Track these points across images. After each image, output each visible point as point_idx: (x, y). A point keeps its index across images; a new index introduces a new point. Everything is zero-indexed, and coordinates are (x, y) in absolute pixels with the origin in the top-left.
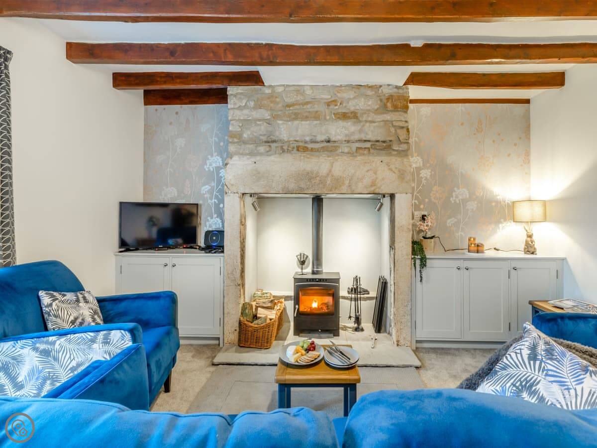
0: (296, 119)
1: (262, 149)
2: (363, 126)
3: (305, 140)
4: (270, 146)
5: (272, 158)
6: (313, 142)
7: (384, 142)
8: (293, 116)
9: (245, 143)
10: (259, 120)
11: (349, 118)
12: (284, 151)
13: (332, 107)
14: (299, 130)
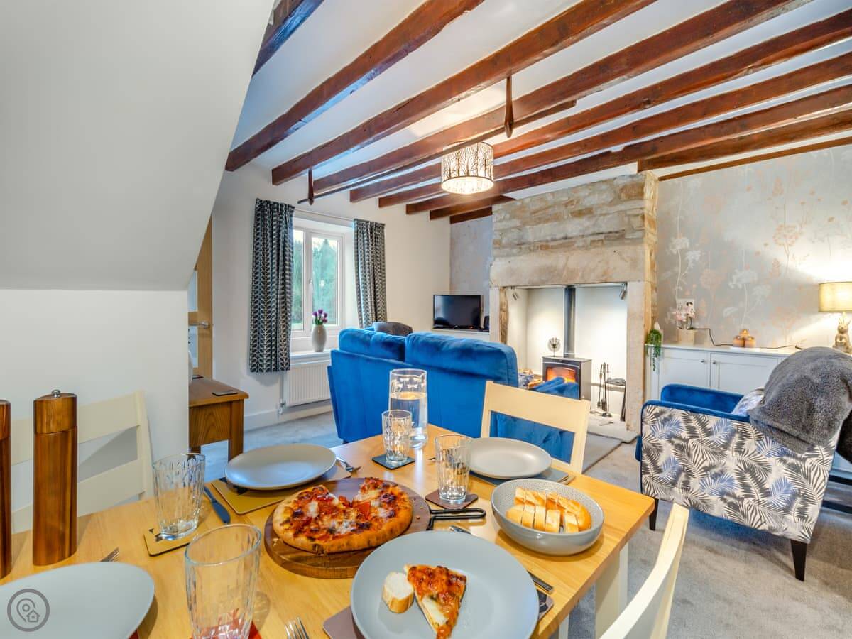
0: (539, 223)
1: (515, 251)
2: (598, 219)
3: (547, 239)
4: (520, 248)
5: (522, 257)
6: (553, 240)
7: (617, 232)
8: (538, 221)
9: (504, 247)
10: (513, 228)
11: (584, 214)
12: (530, 250)
13: (568, 207)
14: (543, 232)
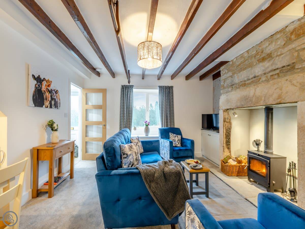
1: (230, 89)
2: (274, 60)
3: (245, 80)
5: (233, 92)
6: (248, 80)
7: (288, 65)
8: (240, 70)
9: (225, 88)
10: (229, 77)
12: (237, 88)
13: (256, 57)
14: (242, 76)
